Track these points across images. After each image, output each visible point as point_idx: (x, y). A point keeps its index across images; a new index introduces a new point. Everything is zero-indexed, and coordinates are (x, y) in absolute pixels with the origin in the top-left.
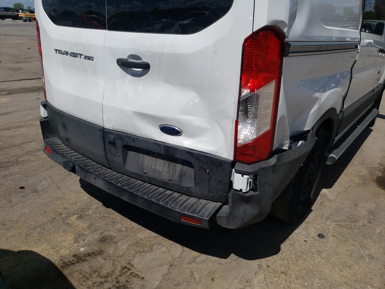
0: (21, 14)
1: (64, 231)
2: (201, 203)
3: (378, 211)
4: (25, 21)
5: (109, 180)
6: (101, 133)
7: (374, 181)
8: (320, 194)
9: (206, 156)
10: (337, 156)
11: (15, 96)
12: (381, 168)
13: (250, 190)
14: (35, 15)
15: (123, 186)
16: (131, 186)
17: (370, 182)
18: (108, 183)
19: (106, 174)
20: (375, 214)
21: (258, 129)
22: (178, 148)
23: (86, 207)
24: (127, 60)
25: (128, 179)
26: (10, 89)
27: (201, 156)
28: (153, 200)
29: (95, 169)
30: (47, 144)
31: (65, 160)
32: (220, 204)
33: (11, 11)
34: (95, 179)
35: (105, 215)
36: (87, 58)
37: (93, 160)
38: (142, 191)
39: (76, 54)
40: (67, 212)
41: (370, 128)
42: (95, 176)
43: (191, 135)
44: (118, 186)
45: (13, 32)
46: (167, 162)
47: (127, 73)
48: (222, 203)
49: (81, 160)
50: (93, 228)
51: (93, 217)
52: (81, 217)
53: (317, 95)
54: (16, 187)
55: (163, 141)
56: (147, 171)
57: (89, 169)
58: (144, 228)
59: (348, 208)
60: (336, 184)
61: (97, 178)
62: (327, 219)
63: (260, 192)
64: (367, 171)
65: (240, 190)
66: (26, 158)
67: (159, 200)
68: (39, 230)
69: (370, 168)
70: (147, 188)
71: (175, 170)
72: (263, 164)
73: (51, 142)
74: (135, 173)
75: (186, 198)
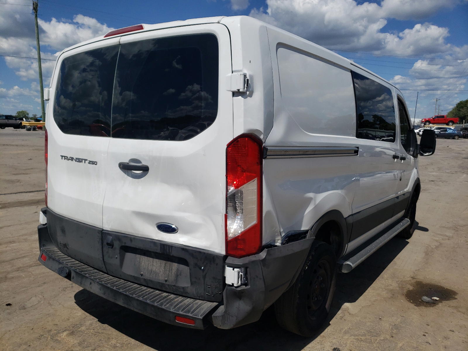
0: (25, 123)
1: (52, 348)
2: (197, 303)
3: (403, 325)
4: (29, 130)
5: (105, 283)
6: (100, 235)
7: (404, 295)
8: (341, 308)
9: (200, 252)
10: (353, 264)
11: (9, 209)
12: (413, 281)
13: (242, 285)
14: (45, 124)
15: (119, 289)
16: (127, 289)
17: (399, 296)
18: (104, 287)
19: (102, 278)
20: (399, 328)
21: (245, 223)
22: (174, 245)
23: (79, 323)
24: (128, 164)
25: (125, 283)
26: (5, 202)
27: (196, 252)
28: (148, 301)
29: (91, 274)
30: (43, 252)
31: (60, 266)
32: (215, 304)
33: (13, 119)
34: (91, 284)
35: (100, 331)
36: (91, 163)
37: (91, 265)
38: (138, 293)
39: (81, 159)
40: (58, 329)
41: (406, 240)
42: (91, 281)
43: (186, 232)
44: (113, 289)
45: (13, 142)
46: (163, 262)
47: (128, 175)
48: (218, 303)
49: (78, 266)
50: (85, 344)
51: (86, 333)
52: (72, 333)
53: (311, 195)
54: (2, 304)
55: (160, 239)
56: (143, 272)
57: (86, 274)
58: (142, 344)
59: (371, 322)
60: (361, 298)
61: (92, 282)
62: (346, 333)
63: (251, 285)
64: (397, 285)
65: (231, 284)
66: (16, 274)
67: (153, 302)
68: (24, 347)
69: (401, 281)
70: (143, 291)
71: (172, 270)
72: (252, 258)
73: (48, 250)
74: (131, 276)
75: (183, 299)
